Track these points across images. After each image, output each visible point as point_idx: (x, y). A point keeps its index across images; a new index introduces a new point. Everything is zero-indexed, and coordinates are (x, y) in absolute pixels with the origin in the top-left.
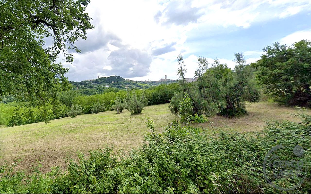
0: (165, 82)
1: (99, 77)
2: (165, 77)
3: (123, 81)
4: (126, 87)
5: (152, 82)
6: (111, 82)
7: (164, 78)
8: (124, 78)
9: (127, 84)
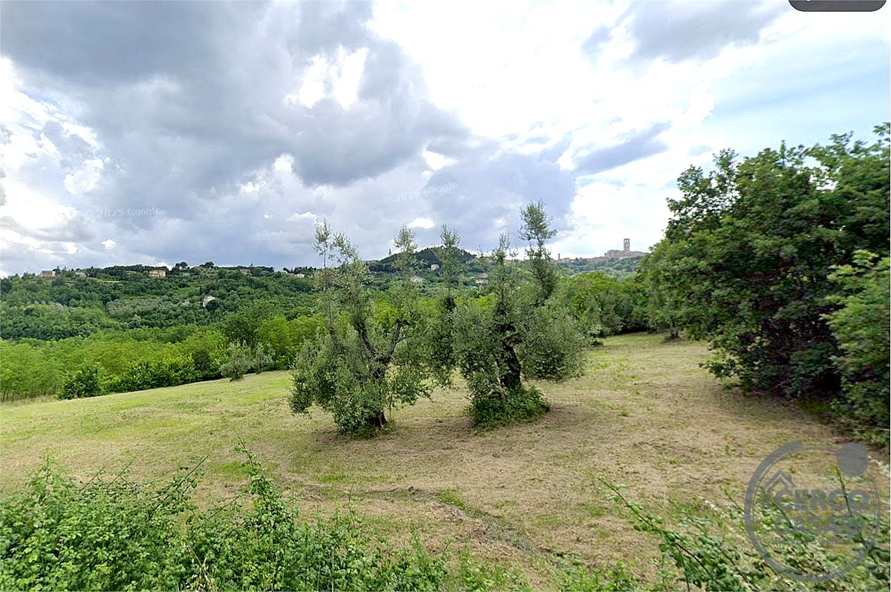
0: (623, 260)
1: (392, 254)
2: (625, 245)
3: (470, 262)
4: (477, 282)
5: (574, 264)
6: (430, 267)
7: (621, 249)
8: (472, 253)
9: (482, 272)
